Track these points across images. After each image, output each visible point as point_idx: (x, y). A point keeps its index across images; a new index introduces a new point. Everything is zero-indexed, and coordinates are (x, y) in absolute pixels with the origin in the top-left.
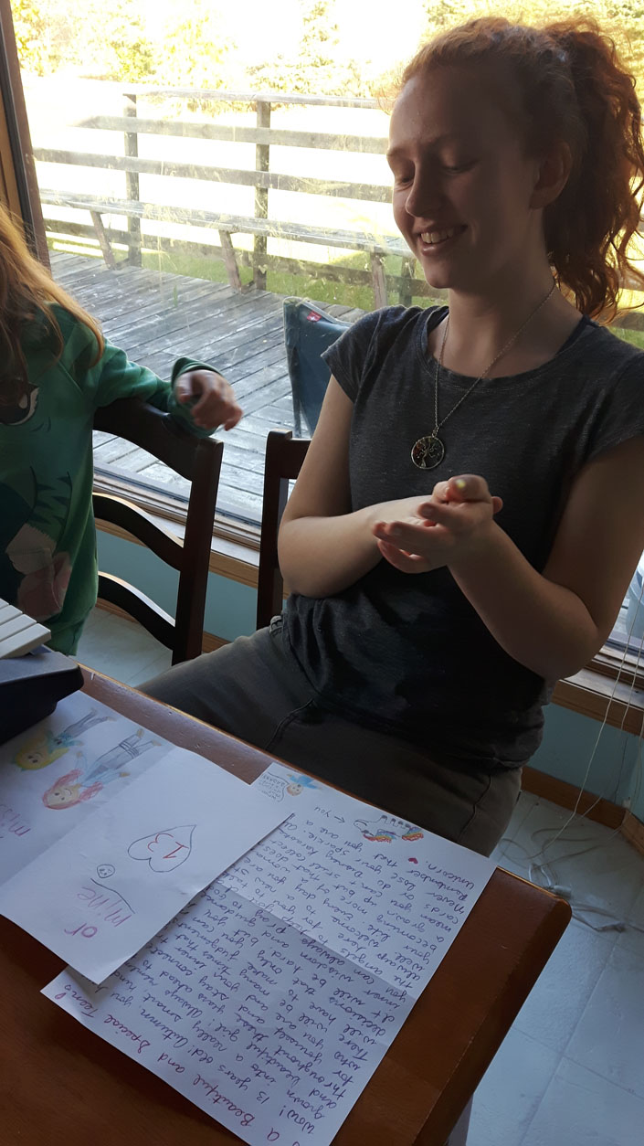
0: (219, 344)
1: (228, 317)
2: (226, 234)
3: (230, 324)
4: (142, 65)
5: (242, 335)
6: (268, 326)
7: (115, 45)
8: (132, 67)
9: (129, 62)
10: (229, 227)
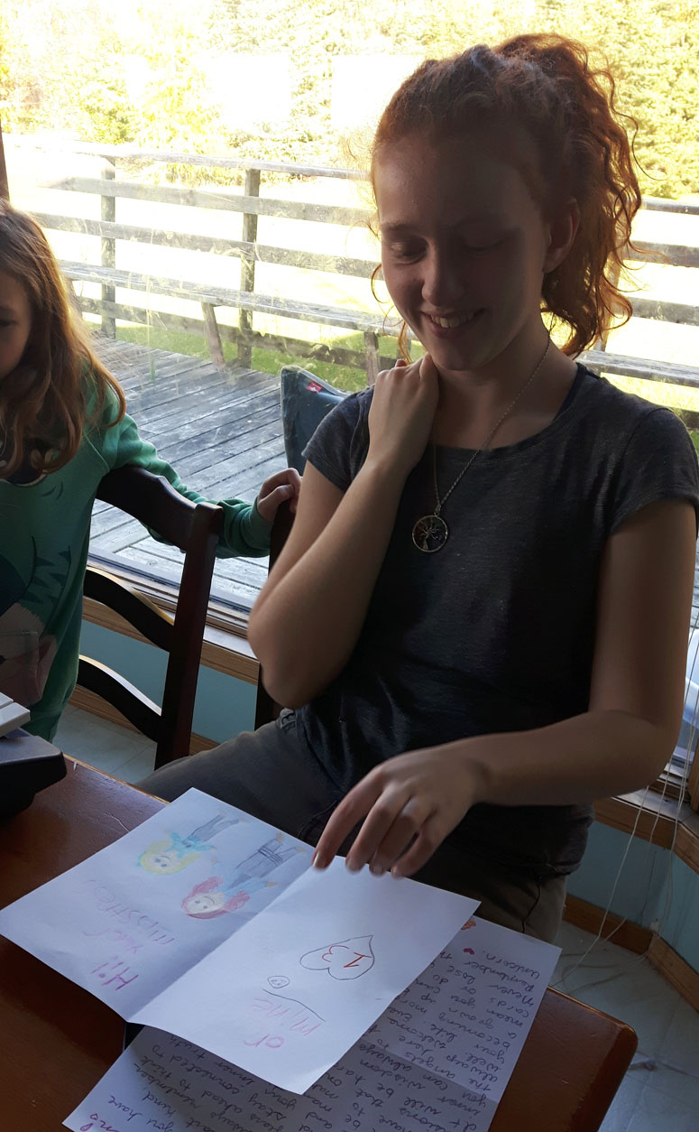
0: (200, 422)
1: (210, 394)
2: (209, 308)
3: (212, 403)
4: (118, 131)
5: (224, 414)
6: (252, 406)
7: (90, 110)
8: (107, 134)
9: (104, 128)
10: (213, 299)
